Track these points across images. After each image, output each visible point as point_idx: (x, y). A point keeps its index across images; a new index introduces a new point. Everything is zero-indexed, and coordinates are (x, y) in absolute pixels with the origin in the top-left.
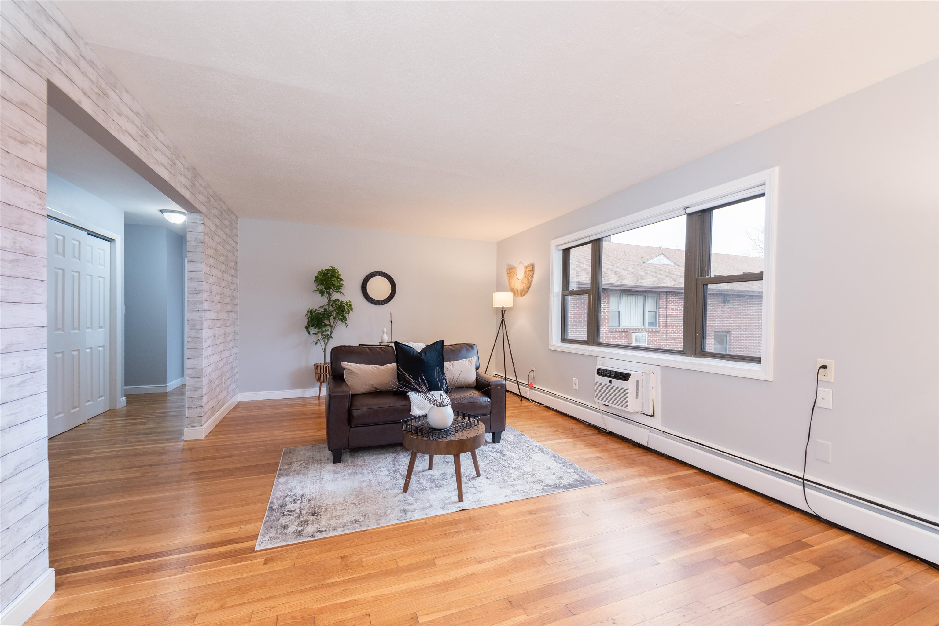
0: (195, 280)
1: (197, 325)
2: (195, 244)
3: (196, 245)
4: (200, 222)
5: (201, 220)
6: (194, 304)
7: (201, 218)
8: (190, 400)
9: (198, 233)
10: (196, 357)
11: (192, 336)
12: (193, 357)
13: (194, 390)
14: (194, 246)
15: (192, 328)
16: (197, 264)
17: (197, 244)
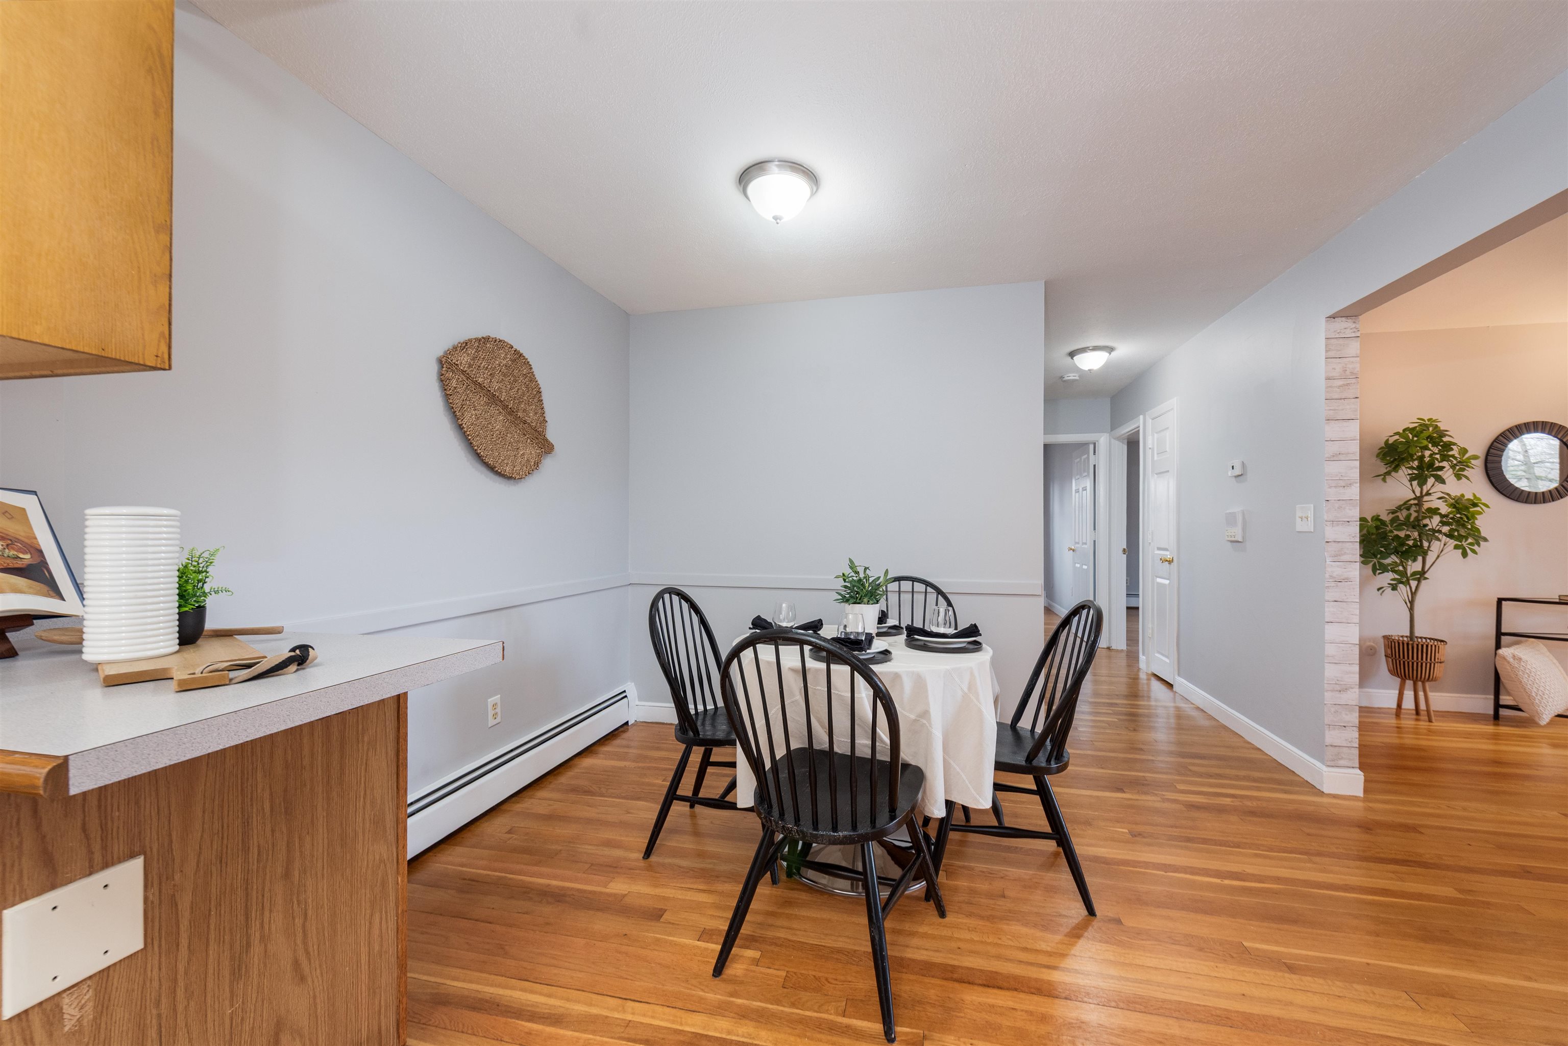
0: (1341, 457)
1: (1345, 554)
2: (1340, 383)
3: (1344, 385)
4: (1353, 335)
5: (1355, 330)
6: (1340, 508)
7: (1354, 326)
8: (1333, 710)
9: (1348, 359)
10: (1344, 620)
11: (1335, 575)
12: (1337, 620)
13: (1339, 689)
14: (1339, 387)
15: (1336, 559)
16: (1345, 424)
17: (1345, 383)
